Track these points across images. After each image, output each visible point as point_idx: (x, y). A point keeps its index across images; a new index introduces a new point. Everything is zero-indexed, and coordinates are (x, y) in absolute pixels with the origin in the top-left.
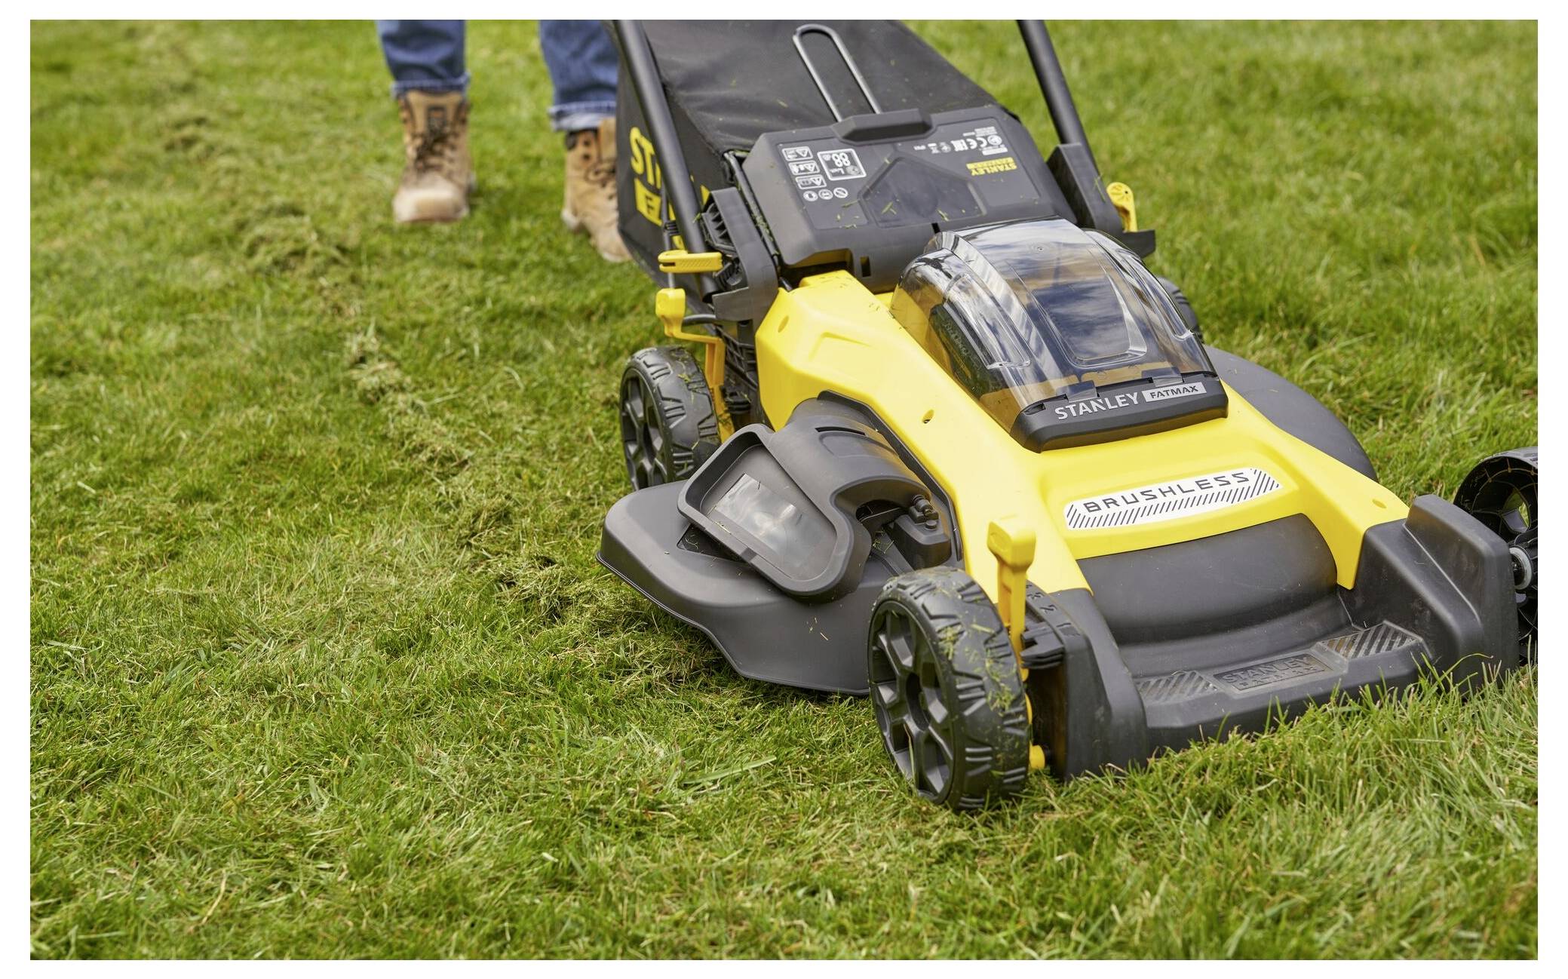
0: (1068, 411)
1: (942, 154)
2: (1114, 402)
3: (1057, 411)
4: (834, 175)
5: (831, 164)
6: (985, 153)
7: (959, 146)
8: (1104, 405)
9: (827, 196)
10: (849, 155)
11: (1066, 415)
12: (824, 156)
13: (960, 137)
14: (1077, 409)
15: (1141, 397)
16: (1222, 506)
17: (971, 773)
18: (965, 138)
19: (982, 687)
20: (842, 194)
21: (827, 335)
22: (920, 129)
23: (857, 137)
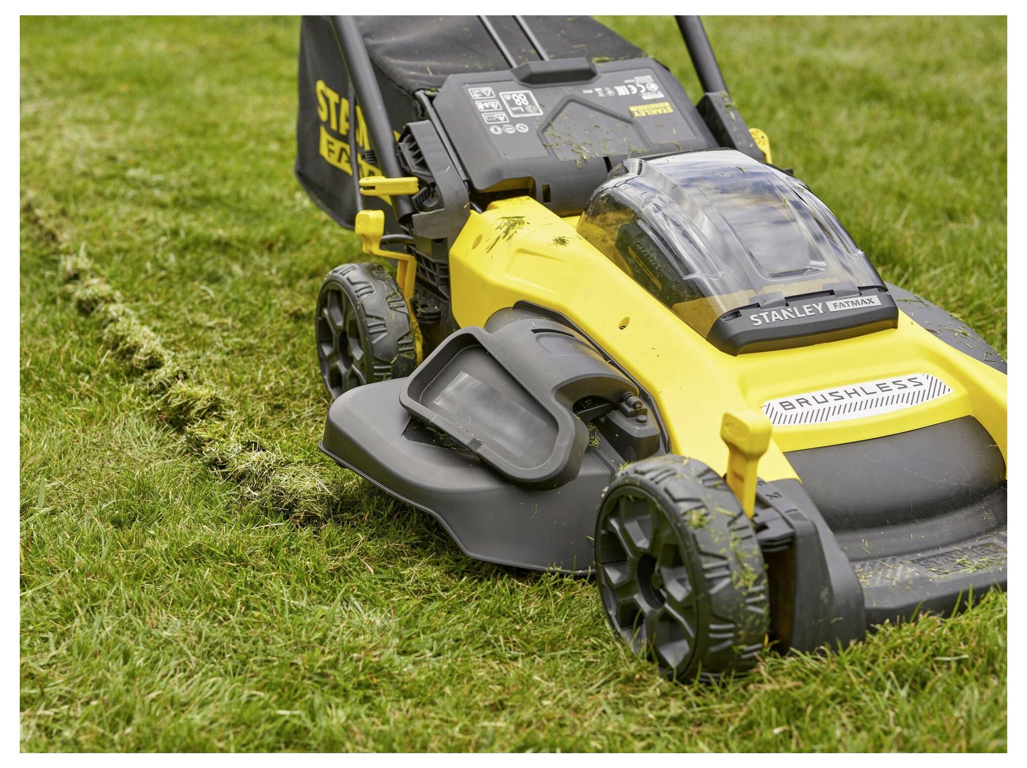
0: (761, 317)
1: (607, 97)
2: (802, 311)
3: (752, 318)
4: (515, 112)
5: (512, 103)
6: (645, 97)
7: (622, 91)
8: (794, 313)
9: (510, 130)
10: (527, 95)
11: (760, 322)
12: (505, 96)
13: (621, 84)
14: (769, 316)
15: (825, 307)
16: (901, 408)
17: (713, 649)
18: (626, 85)
19: (727, 567)
20: (524, 129)
21: (522, 251)
22: (587, 75)
23: (532, 80)
